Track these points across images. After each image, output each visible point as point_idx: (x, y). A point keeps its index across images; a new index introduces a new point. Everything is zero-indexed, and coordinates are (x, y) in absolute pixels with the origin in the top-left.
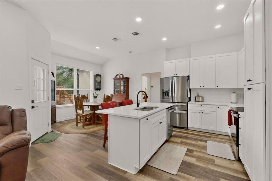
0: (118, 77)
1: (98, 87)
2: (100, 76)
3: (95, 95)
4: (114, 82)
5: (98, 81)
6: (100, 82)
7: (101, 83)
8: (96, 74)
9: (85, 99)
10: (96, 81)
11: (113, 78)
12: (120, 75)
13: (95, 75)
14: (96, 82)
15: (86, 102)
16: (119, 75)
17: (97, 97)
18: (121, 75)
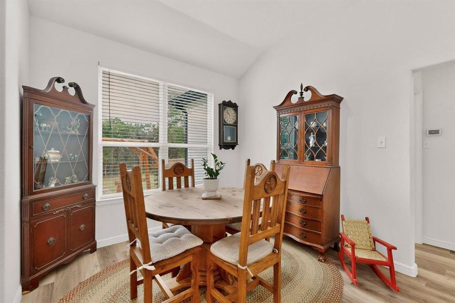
0: (295, 99)
1: (229, 139)
2: (235, 107)
3: (212, 165)
4: (280, 119)
5: (228, 122)
6: (236, 124)
7: (237, 126)
8: (224, 102)
9: (183, 178)
10: (222, 123)
11: (275, 107)
12: (302, 93)
13: (219, 105)
14: (224, 125)
15: (179, 186)
16: (299, 91)
17: (217, 173)
18: (307, 89)
